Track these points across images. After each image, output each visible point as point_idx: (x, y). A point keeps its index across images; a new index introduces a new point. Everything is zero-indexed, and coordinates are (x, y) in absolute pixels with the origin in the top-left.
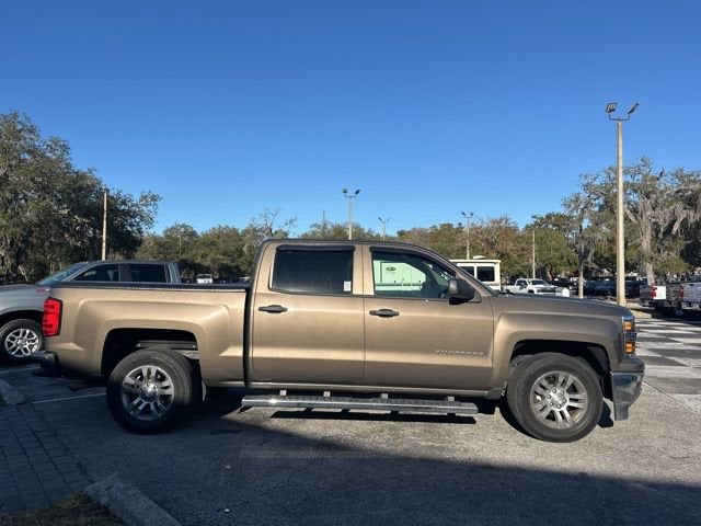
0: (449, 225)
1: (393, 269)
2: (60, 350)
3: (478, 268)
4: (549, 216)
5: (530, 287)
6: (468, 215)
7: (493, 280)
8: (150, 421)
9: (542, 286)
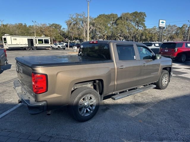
0: (21, 24)
1: (16, 39)
2: (47, 99)
3: (44, 40)
4: (53, 24)
5: (58, 45)
6: (34, 22)
7: (49, 43)
8: (89, 115)
9: (62, 45)
